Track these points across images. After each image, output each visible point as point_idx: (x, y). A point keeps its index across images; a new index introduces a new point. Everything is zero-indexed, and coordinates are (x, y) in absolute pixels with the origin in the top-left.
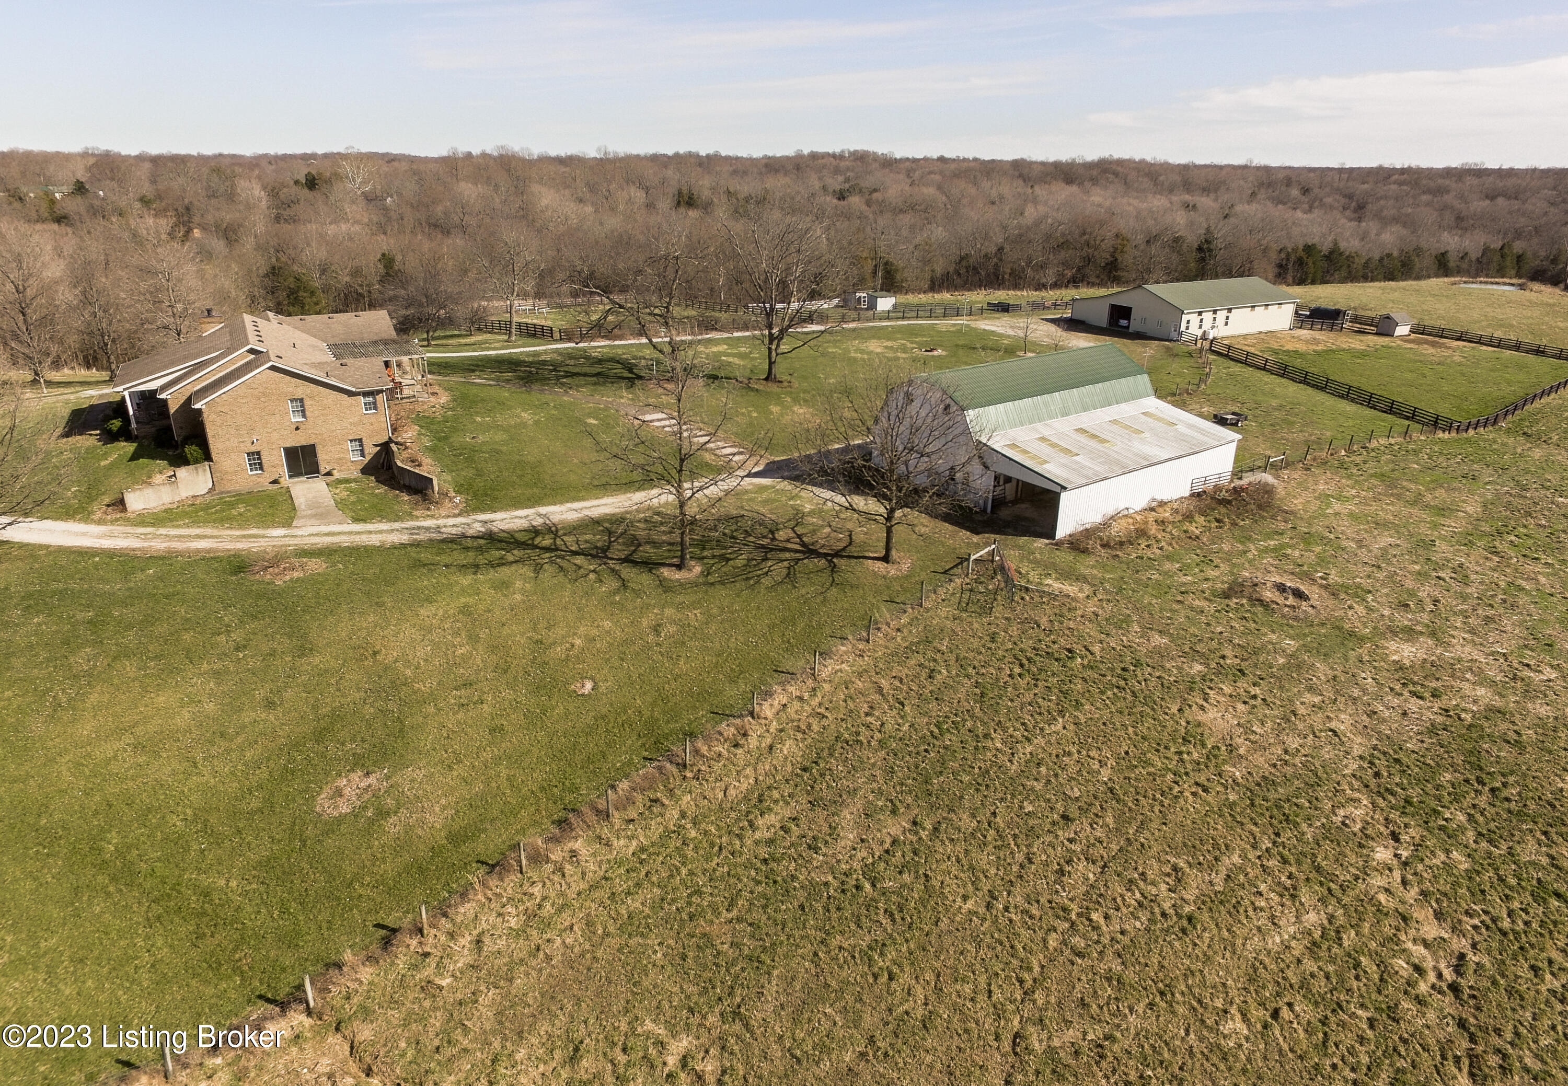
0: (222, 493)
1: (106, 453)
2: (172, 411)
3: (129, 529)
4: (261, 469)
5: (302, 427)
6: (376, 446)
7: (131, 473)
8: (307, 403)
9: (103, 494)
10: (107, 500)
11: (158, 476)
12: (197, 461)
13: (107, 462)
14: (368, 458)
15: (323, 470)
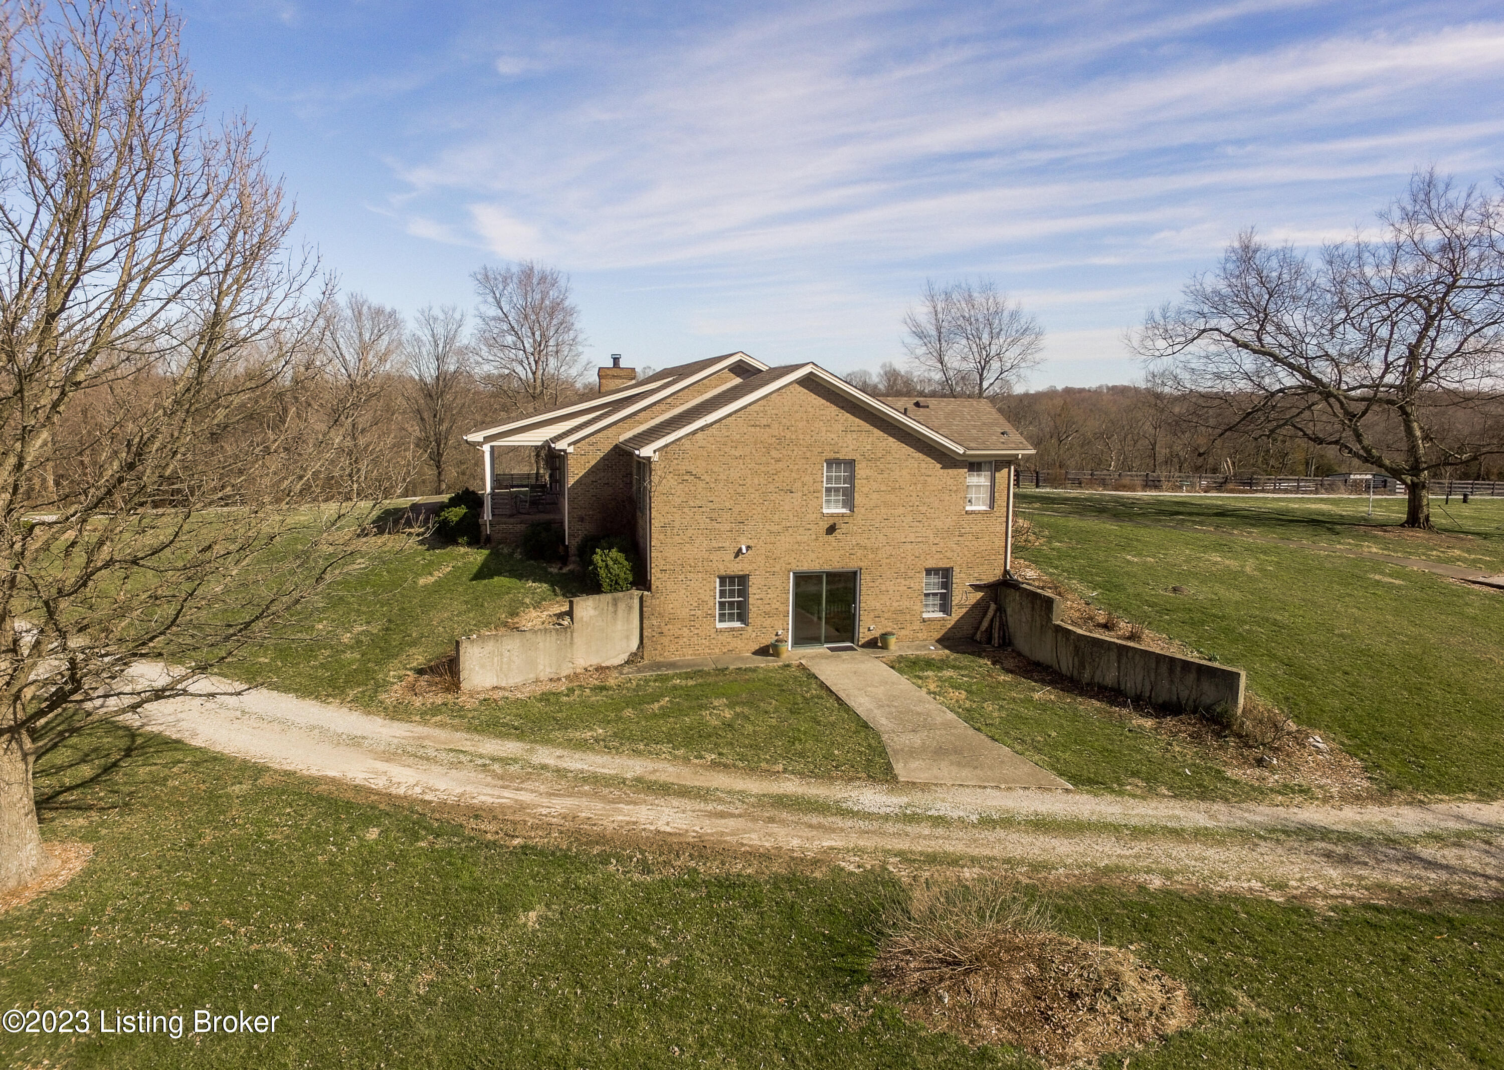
0: (658, 666)
1: (431, 563)
2: (571, 481)
3: (463, 740)
4: (742, 617)
5: (843, 528)
6: (977, 588)
7: (477, 604)
8: (861, 471)
9: (414, 644)
10: (419, 658)
11: (534, 614)
12: (616, 586)
13: (431, 579)
14: (957, 614)
15: (864, 634)
